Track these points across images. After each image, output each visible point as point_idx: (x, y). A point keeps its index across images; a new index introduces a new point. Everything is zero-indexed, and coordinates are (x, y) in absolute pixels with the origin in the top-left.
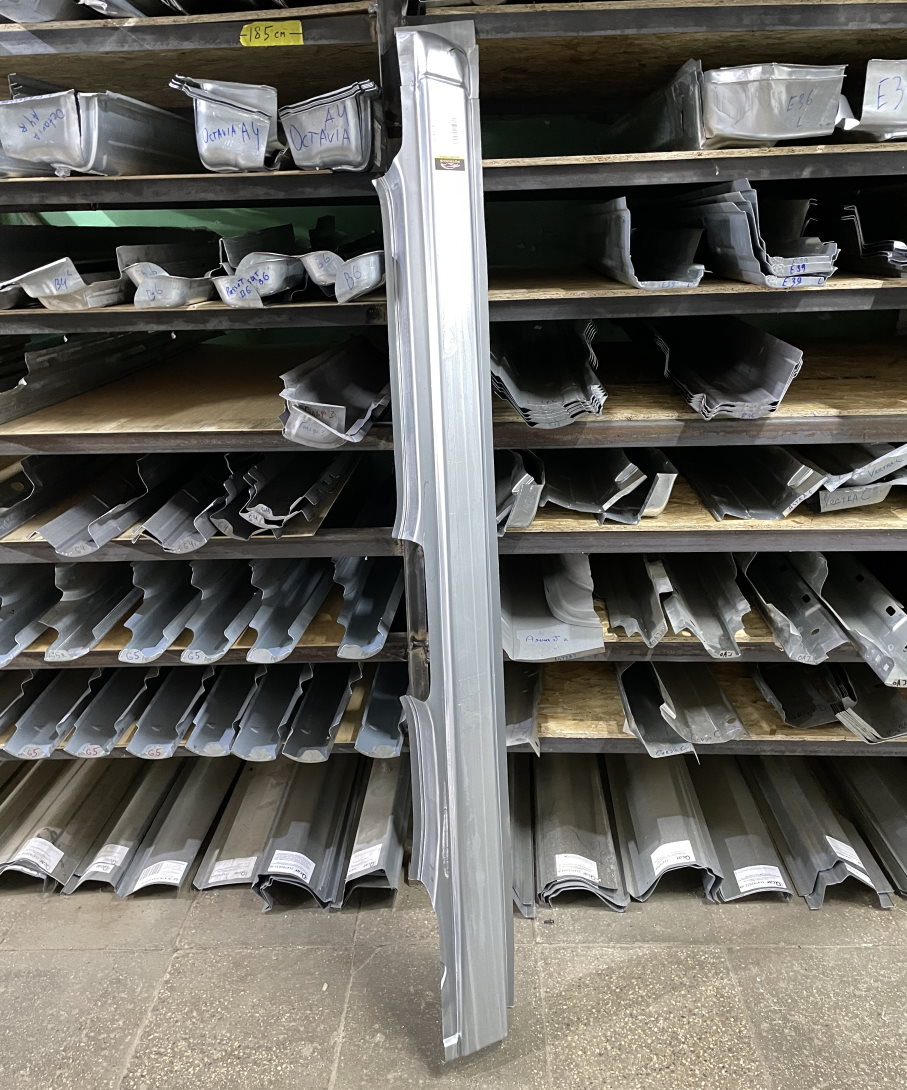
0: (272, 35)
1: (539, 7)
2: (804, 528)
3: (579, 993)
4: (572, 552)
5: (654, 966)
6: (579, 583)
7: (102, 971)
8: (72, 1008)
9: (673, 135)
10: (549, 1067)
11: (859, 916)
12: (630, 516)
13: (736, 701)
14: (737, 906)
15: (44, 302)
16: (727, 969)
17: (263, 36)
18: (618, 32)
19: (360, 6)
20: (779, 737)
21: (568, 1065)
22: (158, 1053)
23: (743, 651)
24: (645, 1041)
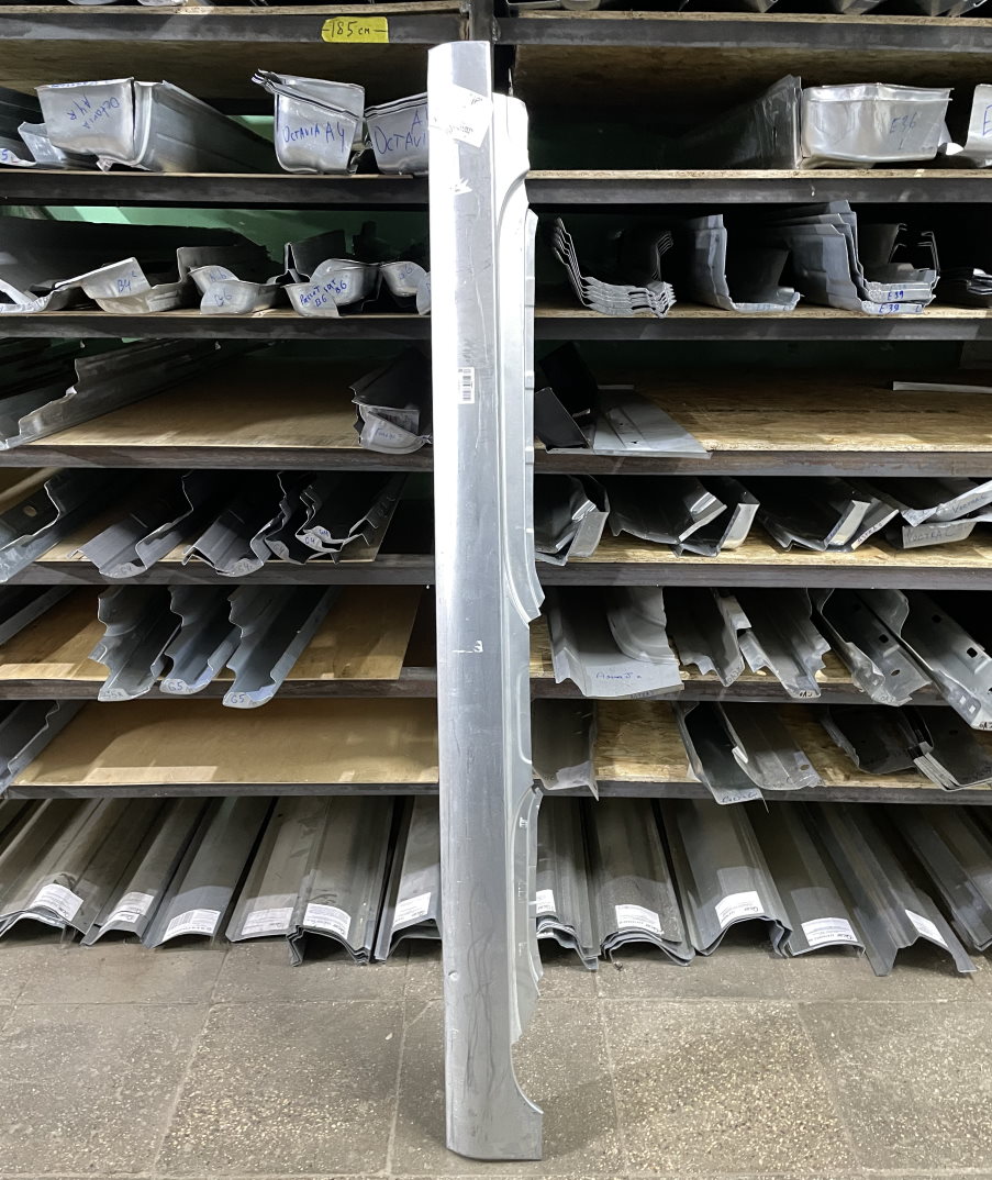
0: (356, 31)
1: (637, 15)
2: (886, 564)
3: (647, 1048)
4: (642, 583)
5: (723, 1021)
6: (653, 620)
7: (134, 1026)
8: (105, 1064)
9: (761, 150)
10: (620, 1124)
12: (708, 548)
13: (806, 746)
14: (806, 960)
15: (101, 304)
16: (799, 1024)
17: (346, 32)
18: (717, 45)
19: (452, 6)
20: (853, 783)
21: (640, 1122)
22: (202, 1112)
23: (822, 691)
24: (719, 1098)
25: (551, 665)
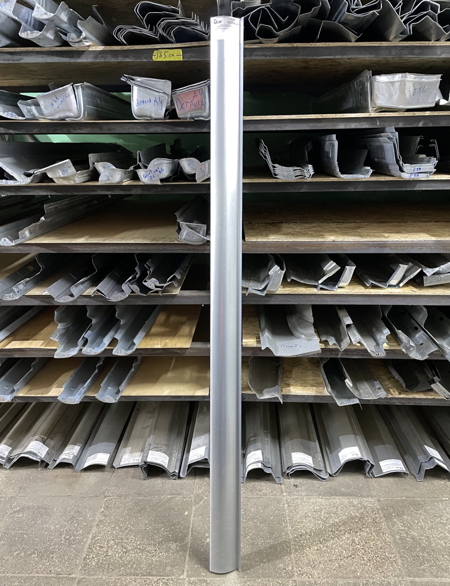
0: (168, 55)
1: (295, 45)
2: (416, 294)
3: (306, 520)
4: (302, 303)
5: (342, 507)
6: (306, 320)
7: (70, 507)
8: (56, 524)
9: (354, 104)
10: (293, 556)
11: (441, 484)
12: (332, 286)
13: (380, 379)
14: (381, 479)
15: (55, 180)
17: (163, 56)
18: (332, 57)
20: (402, 396)
21: (302, 555)
22: (100, 547)
23: (386, 353)
24: (339, 544)
25: (260, 341)
